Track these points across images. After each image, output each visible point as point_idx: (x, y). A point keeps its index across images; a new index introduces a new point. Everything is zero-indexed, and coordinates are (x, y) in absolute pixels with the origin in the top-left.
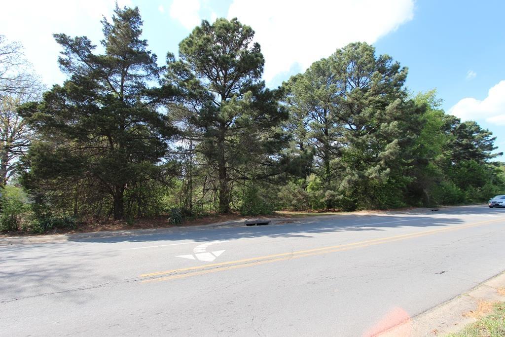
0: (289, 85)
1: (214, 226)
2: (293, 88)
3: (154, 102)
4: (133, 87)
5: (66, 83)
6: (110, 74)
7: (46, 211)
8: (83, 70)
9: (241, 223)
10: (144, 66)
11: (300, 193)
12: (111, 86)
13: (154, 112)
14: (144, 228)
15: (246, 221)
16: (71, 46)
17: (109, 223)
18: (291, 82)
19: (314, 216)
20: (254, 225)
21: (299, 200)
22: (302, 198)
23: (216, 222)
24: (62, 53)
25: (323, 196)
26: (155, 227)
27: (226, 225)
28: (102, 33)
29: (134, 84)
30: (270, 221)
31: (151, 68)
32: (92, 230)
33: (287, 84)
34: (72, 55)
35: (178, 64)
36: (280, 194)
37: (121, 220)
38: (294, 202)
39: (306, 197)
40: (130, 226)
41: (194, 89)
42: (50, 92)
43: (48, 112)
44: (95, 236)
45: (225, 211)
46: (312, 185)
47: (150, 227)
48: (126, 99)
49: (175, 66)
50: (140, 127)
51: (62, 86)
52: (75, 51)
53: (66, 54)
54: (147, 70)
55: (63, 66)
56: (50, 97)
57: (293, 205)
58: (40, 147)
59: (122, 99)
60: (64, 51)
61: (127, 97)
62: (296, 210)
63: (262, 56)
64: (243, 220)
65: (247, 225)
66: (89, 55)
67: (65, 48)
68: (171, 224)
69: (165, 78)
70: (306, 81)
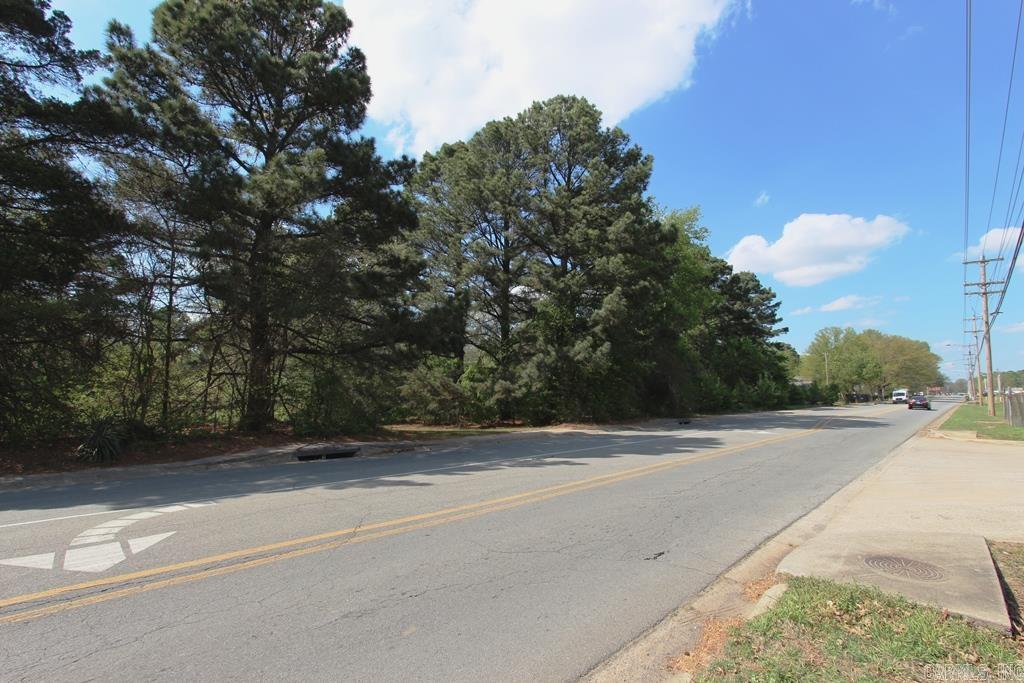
0: (437, 162)
1: (209, 464)
2: (445, 168)
9: (285, 454)
11: (445, 386)
15: (298, 450)
18: (442, 155)
19: (465, 435)
20: (319, 457)
21: (442, 402)
22: (449, 398)
23: (223, 453)
25: (490, 393)
27: (243, 459)
30: (359, 449)
31: (52, 50)
33: (433, 159)
35: (139, 55)
36: (405, 389)
38: (433, 406)
39: (457, 395)
41: (180, 125)
46: (471, 372)
49: (130, 59)
57: (432, 413)
62: (437, 423)
64: (293, 447)
65: (301, 459)
68: (83, 462)
70: (472, 158)
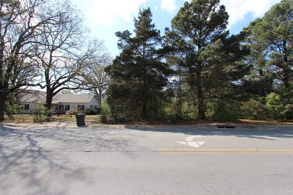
0: (249, 29)
1: (196, 126)
2: (253, 31)
3: (160, 56)
4: (149, 50)
5: (121, 54)
6: (138, 46)
7: (115, 114)
8: (127, 47)
9: (214, 126)
10: (154, 38)
11: (260, 107)
12: (139, 52)
13: (159, 62)
14: (157, 125)
15: (217, 124)
16: (122, 36)
17: (140, 121)
18: (250, 26)
19: (274, 124)
20: (223, 127)
21: (259, 112)
22: (262, 111)
23: (197, 124)
24: (119, 41)
25: (282, 109)
26: (162, 124)
27: (203, 126)
28: (134, 26)
29: (149, 49)
30: (236, 126)
31: (157, 39)
32: (134, 124)
33: (247, 29)
34: (122, 41)
35: (171, 33)
36: (242, 108)
37: (146, 120)
38: (255, 113)
39: (266, 110)
40: (150, 123)
41: (182, 45)
42: (115, 59)
43: (115, 69)
44: (135, 127)
45: (202, 118)
46: (271, 101)
47: (160, 124)
48: (146, 57)
50: (153, 71)
51: (119, 56)
52: (124, 38)
53: (120, 41)
54: (155, 40)
55: (119, 47)
56: (115, 62)
57: (254, 116)
58: (113, 85)
59: (144, 57)
60: (119, 39)
61: (146, 56)
62: (256, 119)
63: (226, 13)
64: (215, 124)
65: (218, 127)
66: (129, 39)
67: (120, 38)
68: (170, 124)
69: (164, 43)
